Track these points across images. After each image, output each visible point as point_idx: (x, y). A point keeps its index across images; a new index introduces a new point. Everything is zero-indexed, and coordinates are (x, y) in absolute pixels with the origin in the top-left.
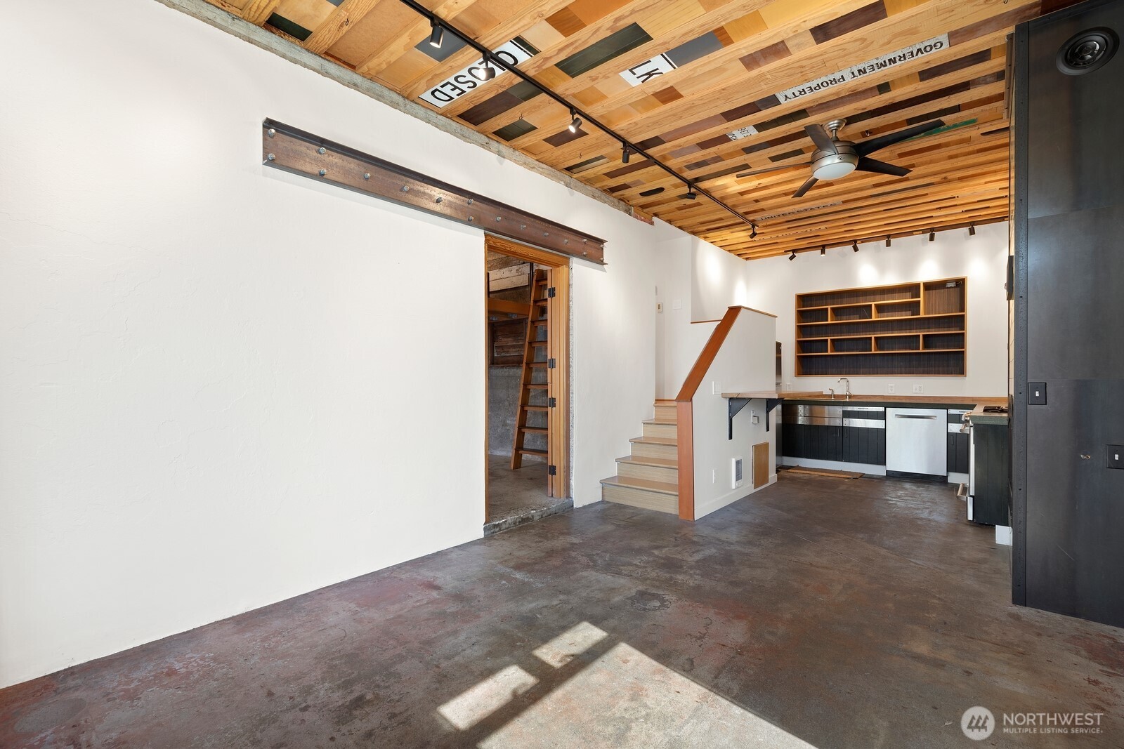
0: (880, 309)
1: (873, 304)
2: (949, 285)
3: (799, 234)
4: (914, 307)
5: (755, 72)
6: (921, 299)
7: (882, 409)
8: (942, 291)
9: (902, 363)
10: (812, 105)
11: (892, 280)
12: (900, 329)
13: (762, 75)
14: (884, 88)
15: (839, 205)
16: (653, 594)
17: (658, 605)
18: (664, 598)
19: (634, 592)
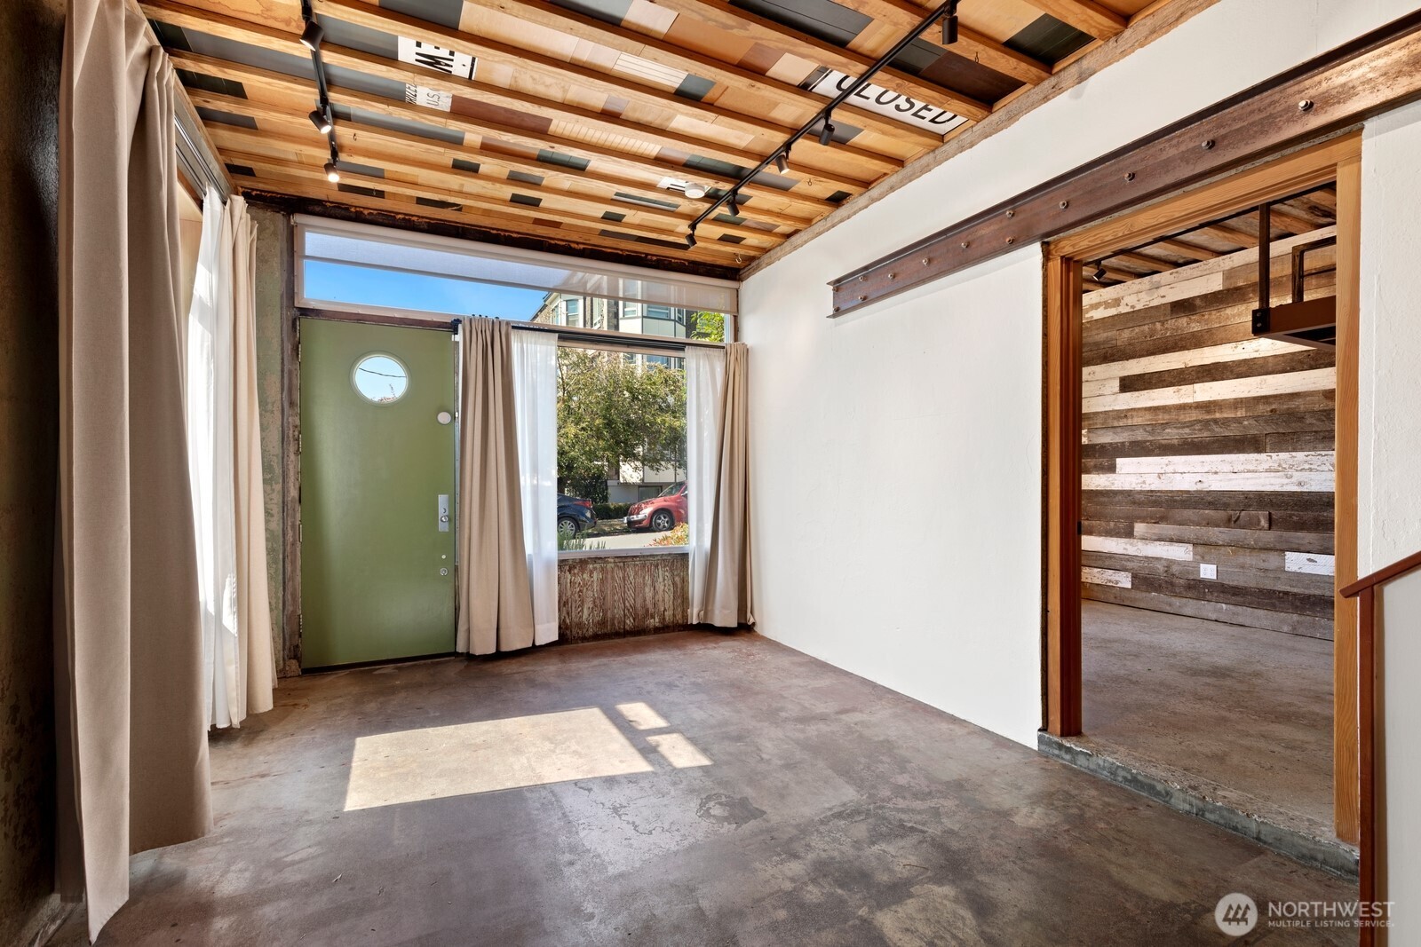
16: (746, 820)
17: (712, 812)
18: (729, 824)
19: (764, 808)
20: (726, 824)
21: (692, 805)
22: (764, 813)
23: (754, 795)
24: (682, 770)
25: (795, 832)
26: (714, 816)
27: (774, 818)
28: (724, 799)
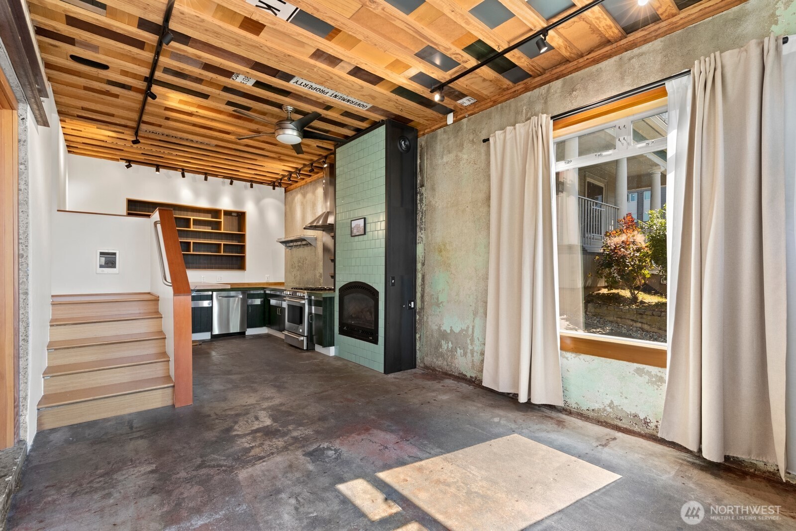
0: (197, 222)
1: (192, 218)
2: (233, 214)
3: (153, 152)
4: (217, 225)
5: (313, 62)
6: (222, 220)
7: (210, 293)
8: (229, 217)
9: (205, 262)
10: (302, 95)
11: (204, 204)
12: (205, 238)
13: (315, 66)
14: (328, 108)
15: (212, 146)
16: (316, 450)
17: (333, 452)
18: (324, 447)
19: (304, 457)
20: (326, 447)
21: (345, 455)
22: (304, 455)
23: (308, 465)
24: (357, 477)
25: (290, 447)
26: (332, 450)
27: (299, 453)
28: (327, 460)
